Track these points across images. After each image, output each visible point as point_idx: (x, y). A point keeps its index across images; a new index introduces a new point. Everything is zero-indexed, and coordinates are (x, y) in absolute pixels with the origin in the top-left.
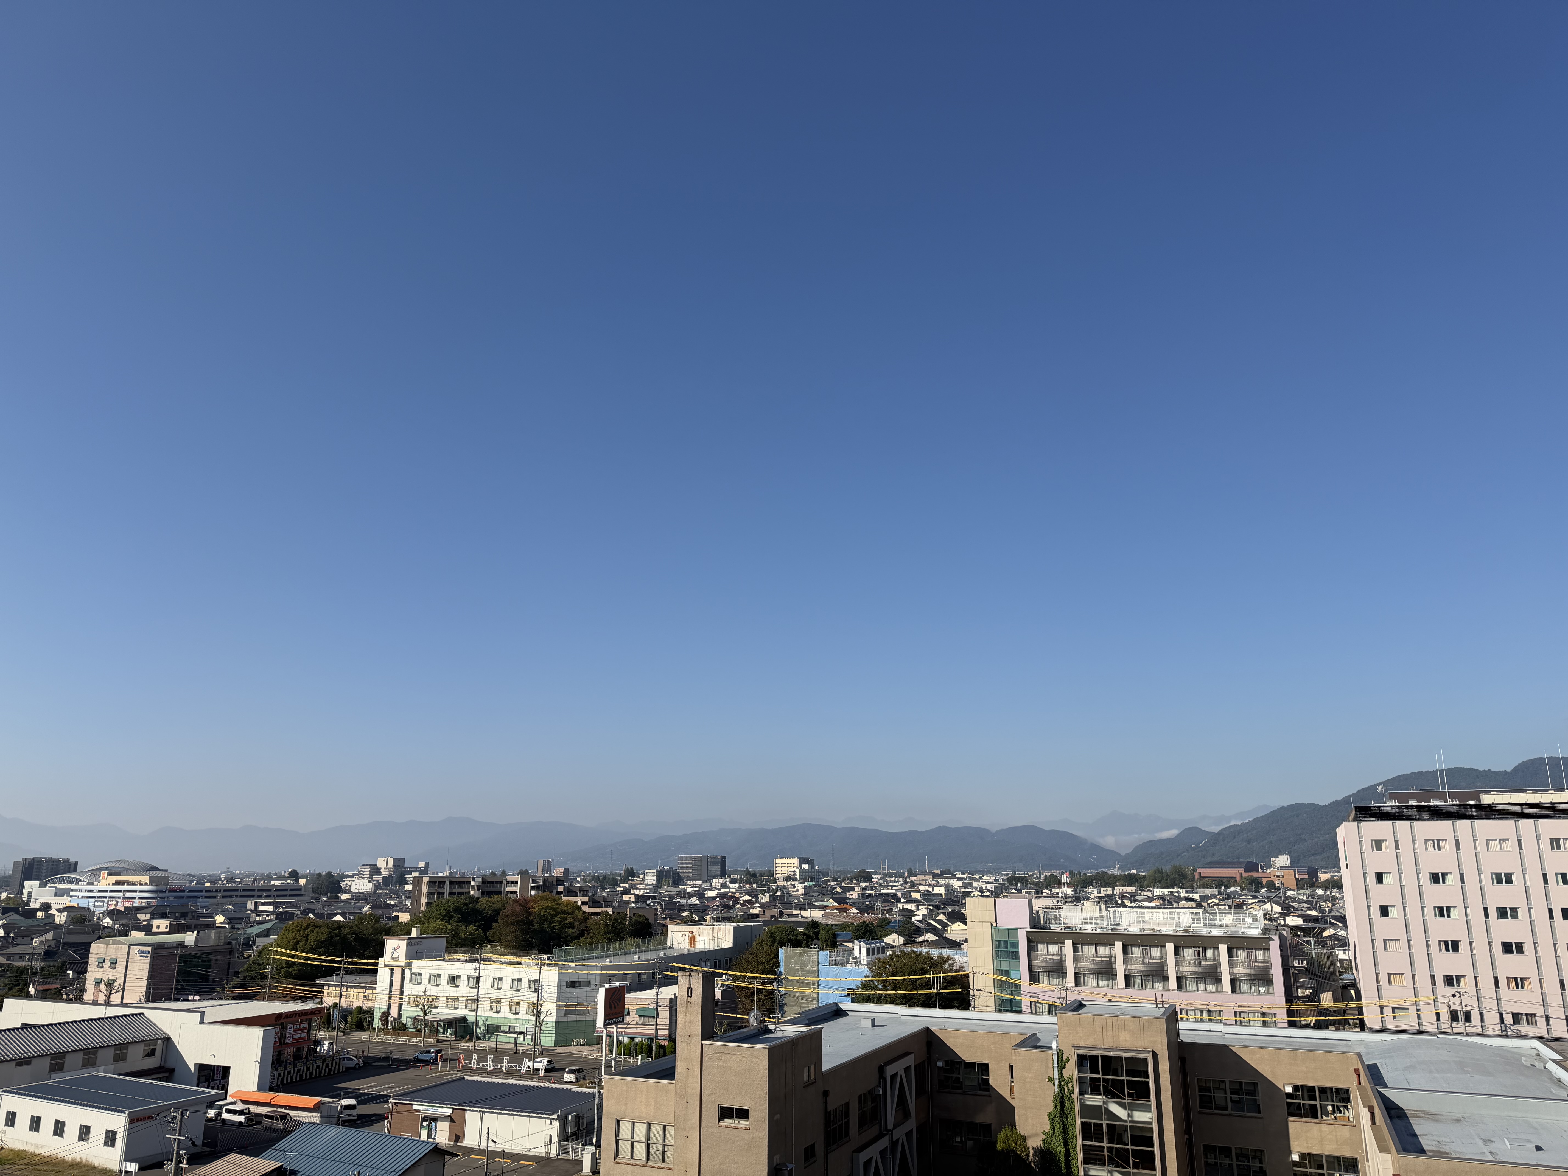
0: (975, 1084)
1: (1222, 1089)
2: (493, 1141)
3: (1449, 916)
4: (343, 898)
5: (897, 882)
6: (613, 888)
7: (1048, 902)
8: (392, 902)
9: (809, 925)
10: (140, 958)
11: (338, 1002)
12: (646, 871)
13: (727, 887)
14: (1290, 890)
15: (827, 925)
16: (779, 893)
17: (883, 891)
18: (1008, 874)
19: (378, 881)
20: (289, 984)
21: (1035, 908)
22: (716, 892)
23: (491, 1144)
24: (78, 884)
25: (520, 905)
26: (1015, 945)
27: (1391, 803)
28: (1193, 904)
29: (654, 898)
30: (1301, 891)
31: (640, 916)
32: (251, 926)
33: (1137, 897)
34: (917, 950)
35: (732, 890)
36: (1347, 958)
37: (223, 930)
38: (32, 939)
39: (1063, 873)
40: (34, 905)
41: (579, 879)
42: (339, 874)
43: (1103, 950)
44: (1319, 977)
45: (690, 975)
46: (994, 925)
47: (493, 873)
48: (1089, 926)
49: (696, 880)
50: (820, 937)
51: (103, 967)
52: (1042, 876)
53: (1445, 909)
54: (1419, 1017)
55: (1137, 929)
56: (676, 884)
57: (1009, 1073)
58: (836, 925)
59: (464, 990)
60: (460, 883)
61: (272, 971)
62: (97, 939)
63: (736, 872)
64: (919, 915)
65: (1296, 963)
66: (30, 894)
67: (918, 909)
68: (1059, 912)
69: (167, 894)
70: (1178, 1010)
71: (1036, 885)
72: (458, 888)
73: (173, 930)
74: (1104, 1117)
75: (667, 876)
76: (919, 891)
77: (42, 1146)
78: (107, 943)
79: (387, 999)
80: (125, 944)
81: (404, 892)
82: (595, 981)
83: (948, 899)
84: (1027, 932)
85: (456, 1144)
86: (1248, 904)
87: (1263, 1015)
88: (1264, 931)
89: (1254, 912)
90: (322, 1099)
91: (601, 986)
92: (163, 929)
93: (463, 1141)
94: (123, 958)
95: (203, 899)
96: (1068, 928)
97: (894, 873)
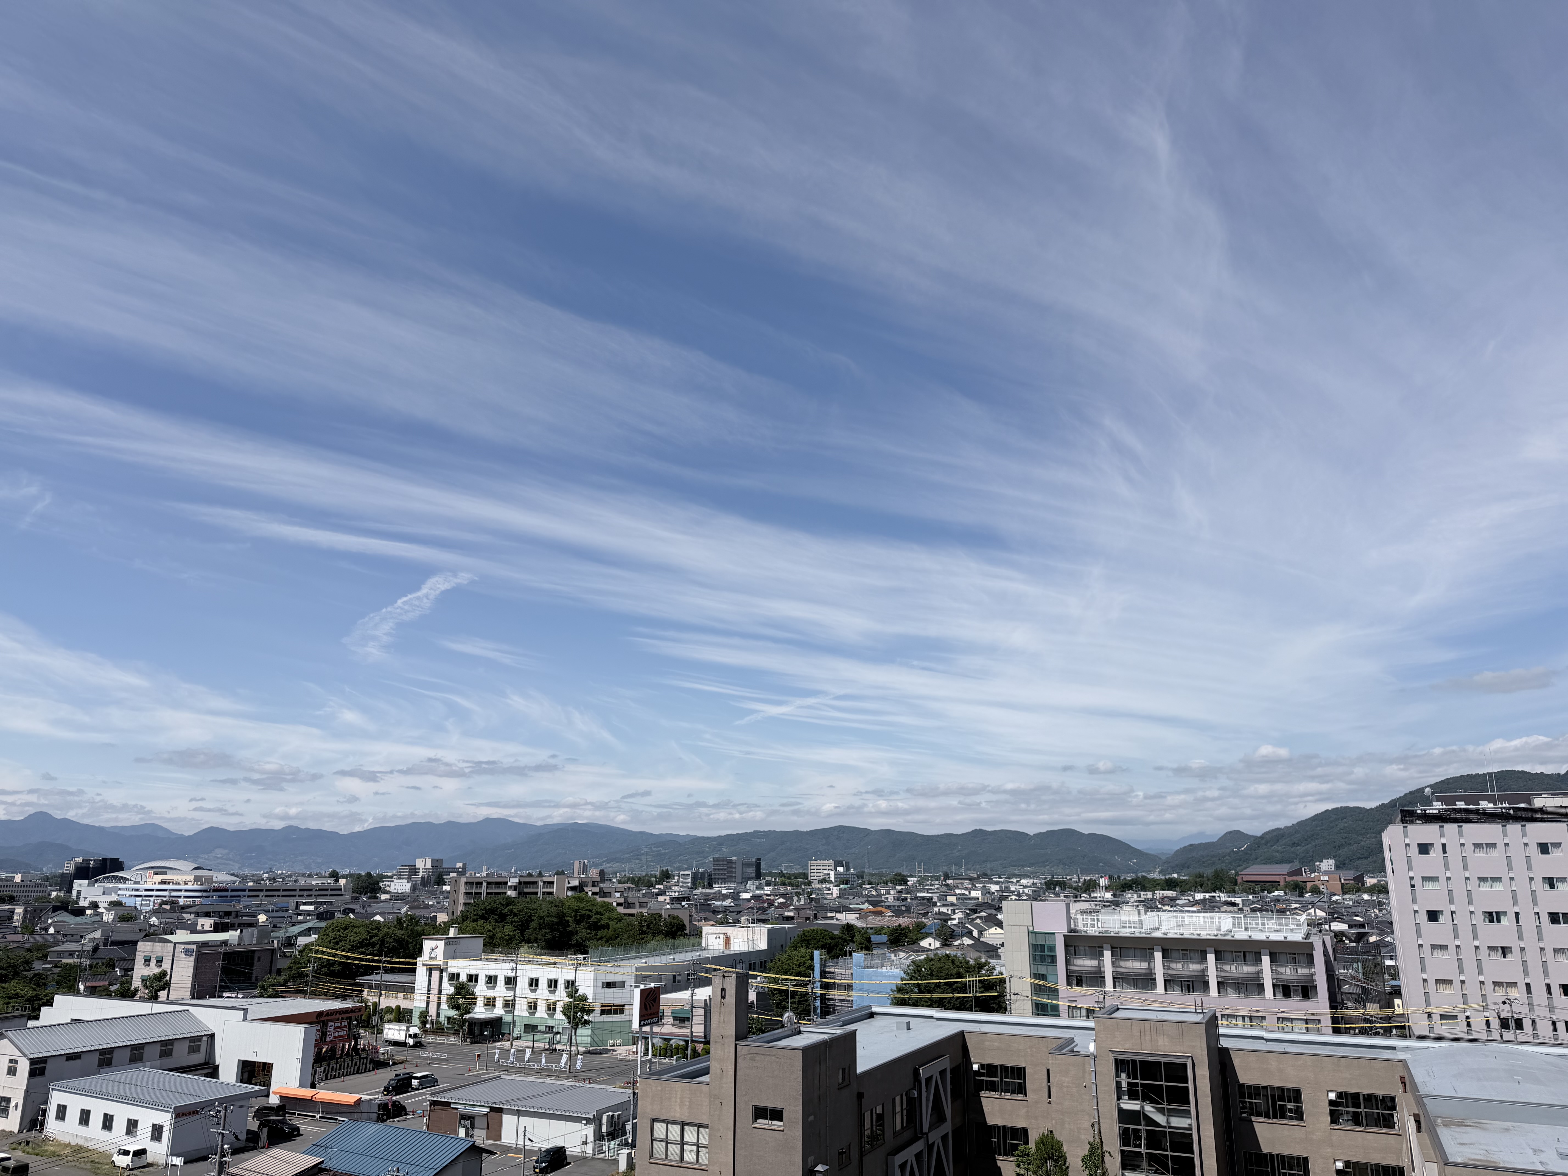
0: (1012, 1088)
1: (1264, 1095)
2: (529, 1139)
3: (1499, 921)
4: (382, 898)
5: (933, 885)
6: (649, 889)
7: (1087, 906)
8: (431, 903)
9: (843, 927)
10: (184, 956)
11: (377, 1001)
12: (682, 873)
13: (763, 888)
14: (1335, 895)
15: (863, 929)
16: (814, 896)
17: (918, 895)
18: (1045, 878)
19: (416, 881)
20: (330, 983)
21: (1073, 911)
22: (751, 894)
23: (528, 1143)
24: (125, 882)
25: (556, 906)
26: (1052, 948)
27: (1437, 805)
28: (1235, 908)
29: (688, 899)
30: (1347, 896)
31: (674, 918)
32: (293, 925)
33: (1178, 902)
34: (953, 953)
35: (766, 892)
36: (1394, 964)
37: (265, 929)
38: (81, 937)
39: (1102, 877)
40: (83, 903)
41: (614, 880)
42: (378, 874)
44: (1365, 983)
45: (724, 977)
46: (1031, 928)
47: (530, 875)
48: (1128, 930)
49: (731, 881)
50: (855, 940)
51: (149, 965)
52: (1081, 880)
53: (1494, 914)
54: (1469, 1025)
55: (1176, 933)
56: (710, 886)
57: (1046, 1077)
58: (871, 928)
59: (501, 990)
60: (497, 883)
61: (313, 970)
62: (144, 937)
63: (771, 874)
64: (955, 919)
65: (1340, 971)
66: (79, 893)
67: (954, 913)
68: (1097, 916)
69: (211, 893)
70: (1218, 1015)
71: (1075, 889)
72: (495, 888)
73: (217, 928)
74: (1142, 1123)
75: (702, 878)
76: (955, 895)
77: (92, 1139)
78: (154, 941)
79: (426, 999)
80: (171, 942)
81: (442, 892)
82: (630, 981)
83: (984, 903)
84: (1064, 935)
85: (492, 1142)
86: (1292, 909)
87: (1307, 1021)
88: (1308, 936)
89: (1298, 918)
90: (363, 1096)
91: (636, 987)
92: (207, 928)
93: (500, 1140)
94: (169, 956)
95: (246, 899)
96: (1106, 932)
97: (930, 876)
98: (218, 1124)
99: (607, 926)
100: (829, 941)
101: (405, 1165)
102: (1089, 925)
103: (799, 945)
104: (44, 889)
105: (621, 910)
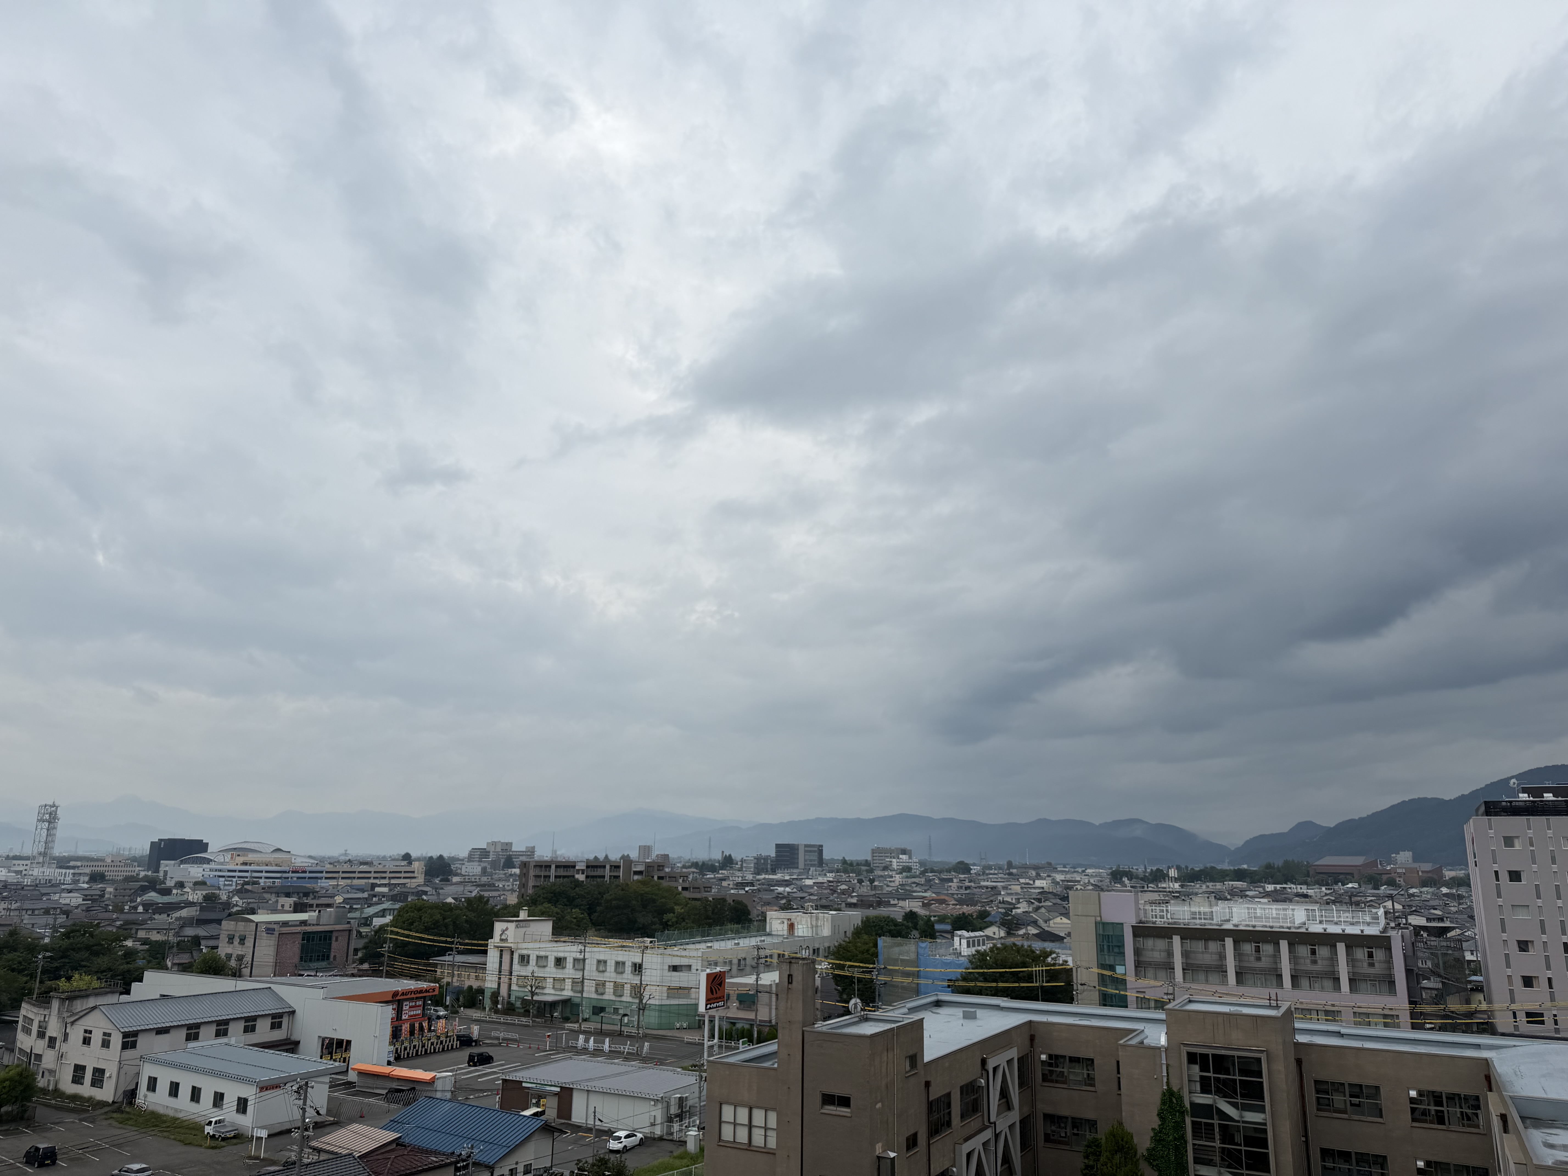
0: (1080, 1078)
1: (1341, 1092)
2: (599, 1120)
4: (454, 881)
5: (998, 874)
6: (713, 874)
7: (1155, 896)
8: (501, 886)
9: (906, 915)
10: (265, 935)
11: (450, 981)
12: (745, 858)
13: (826, 875)
14: (1412, 887)
15: (926, 916)
16: (876, 883)
17: (983, 883)
18: (1111, 868)
19: (486, 864)
20: (405, 963)
21: (1141, 901)
22: (814, 881)
23: (597, 1122)
24: (208, 863)
25: (623, 890)
26: (1121, 938)
27: (1524, 797)
28: (1308, 901)
29: (752, 884)
30: (1425, 889)
31: (738, 902)
32: (368, 907)
33: (1248, 893)
34: (1019, 942)
35: (828, 879)
36: (1475, 959)
37: (342, 910)
38: (168, 915)
39: (1169, 868)
40: (170, 883)
41: (679, 865)
42: (449, 857)
43: (1213, 946)
44: (1446, 978)
45: (789, 963)
46: (1099, 919)
48: (1198, 921)
49: (793, 868)
50: (918, 927)
52: (1148, 870)
54: (1556, 1023)
55: (1247, 926)
56: (774, 872)
57: (1115, 1069)
58: (934, 916)
59: (569, 972)
60: (565, 867)
61: (388, 950)
62: (228, 916)
63: (833, 861)
64: (1020, 908)
65: (1420, 965)
66: (166, 873)
67: (1019, 903)
68: (1167, 907)
69: (290, 875)
70: (1293, 1009)
71: (1142, 879)
72: (564, 871)
73: (296, 908)
74: (1215, 1117)
75: (766, 864)
76: (1019, 884)
77: (181, 1111)
78: (237, 920)
79: (497, 979)
80: (253, 921)
81: (511, 875)
82: (696, 964)
83: (1049, 893)
84: (1132, 926)
85: (563, 1121)
86: (1367, 902)
87: (1385, 1016)
88: (1385, 930)
89: (1374, 910)
90: (437, 1074)
91: (702, 971)
92: (287, 908)
93: (570, 1119)
94: (252, 935)
95: (324, 880)
96: (1175, 923)
97: (994, 865)
98: (300, 1099)
99: (672, 910)
100: (893, 928)
101: (478, 1142)
102: (1158, 916)
103: (863, 932)
104: (133, 869)
105: (686, 894)
